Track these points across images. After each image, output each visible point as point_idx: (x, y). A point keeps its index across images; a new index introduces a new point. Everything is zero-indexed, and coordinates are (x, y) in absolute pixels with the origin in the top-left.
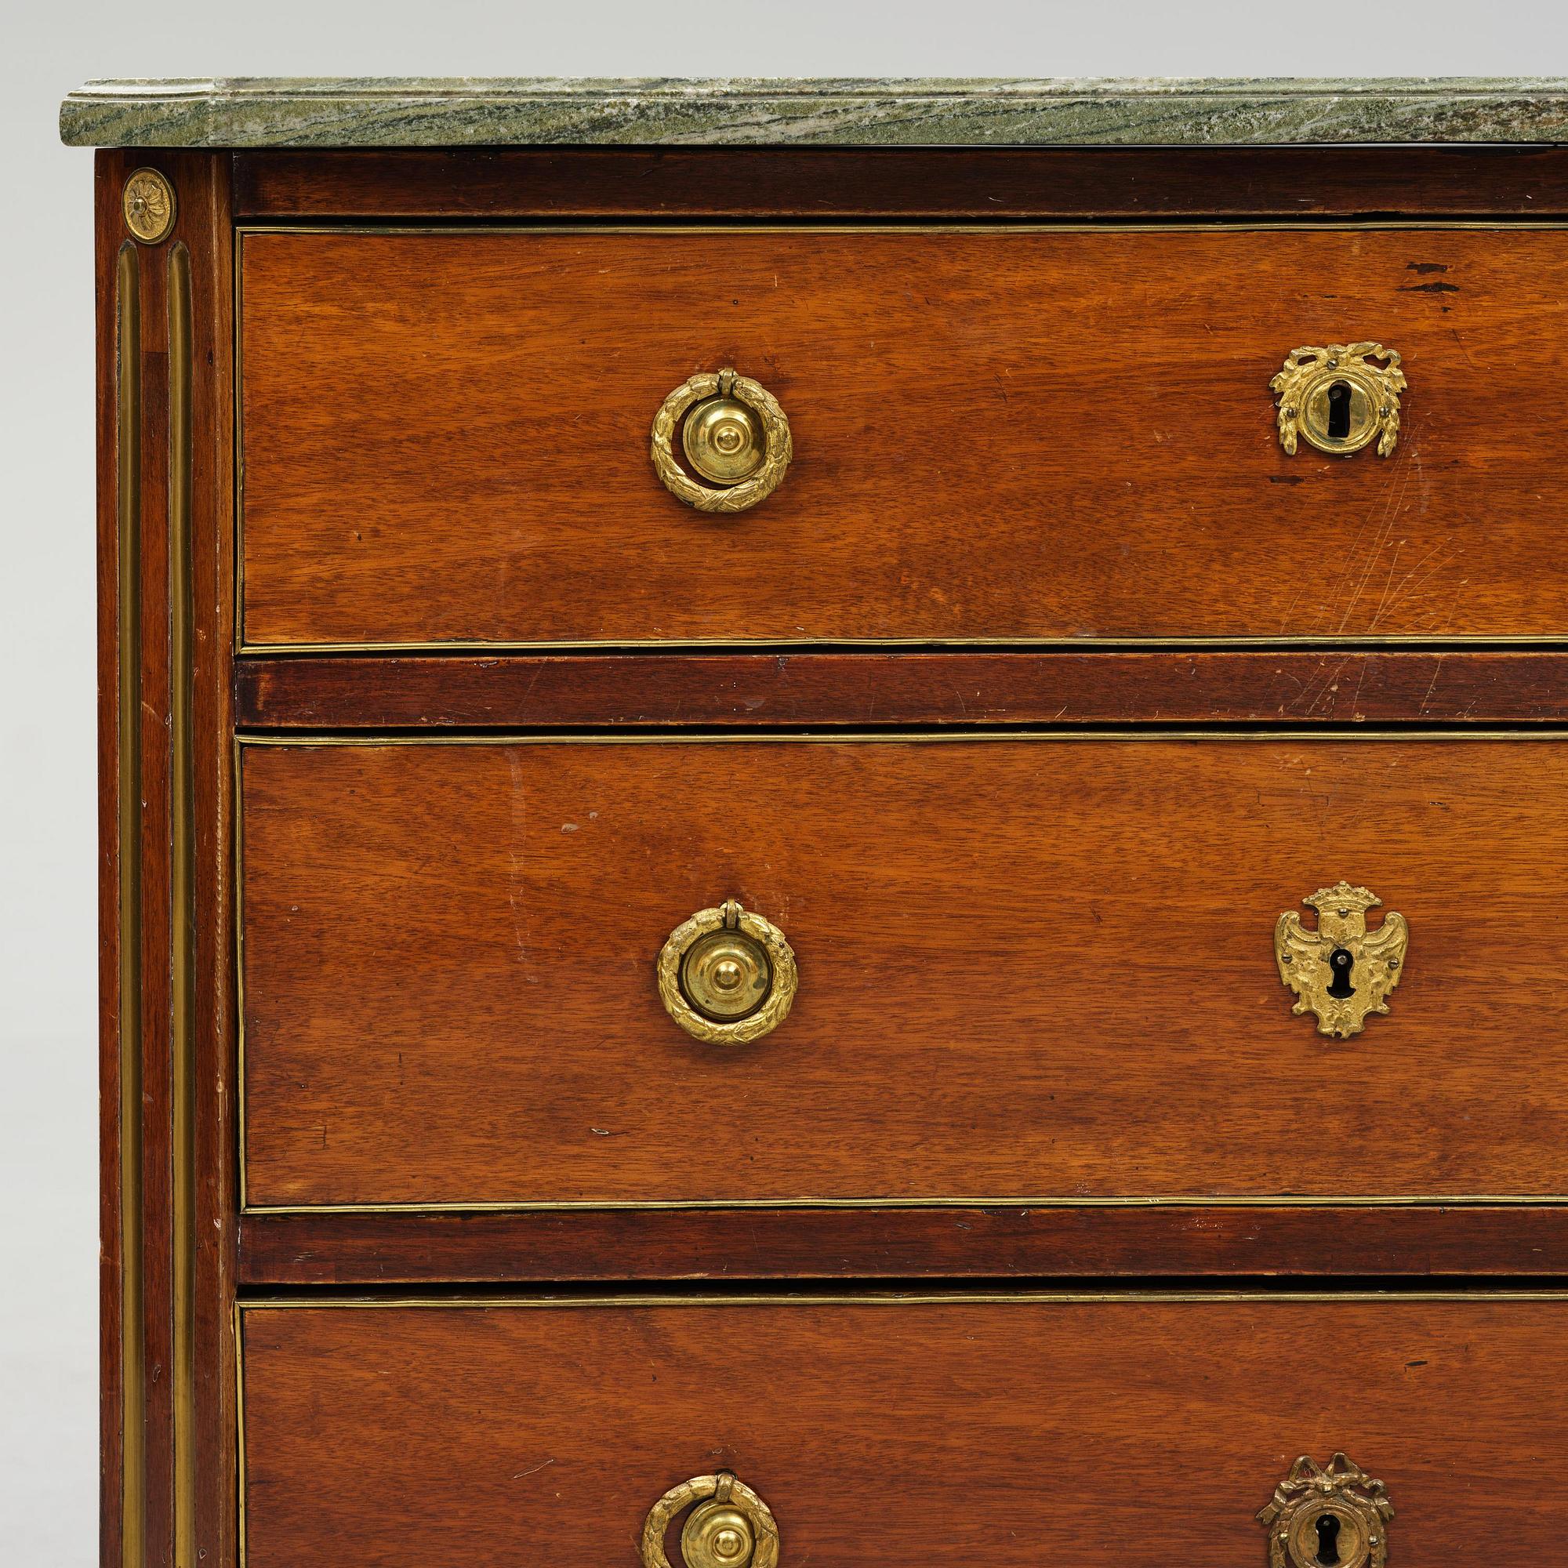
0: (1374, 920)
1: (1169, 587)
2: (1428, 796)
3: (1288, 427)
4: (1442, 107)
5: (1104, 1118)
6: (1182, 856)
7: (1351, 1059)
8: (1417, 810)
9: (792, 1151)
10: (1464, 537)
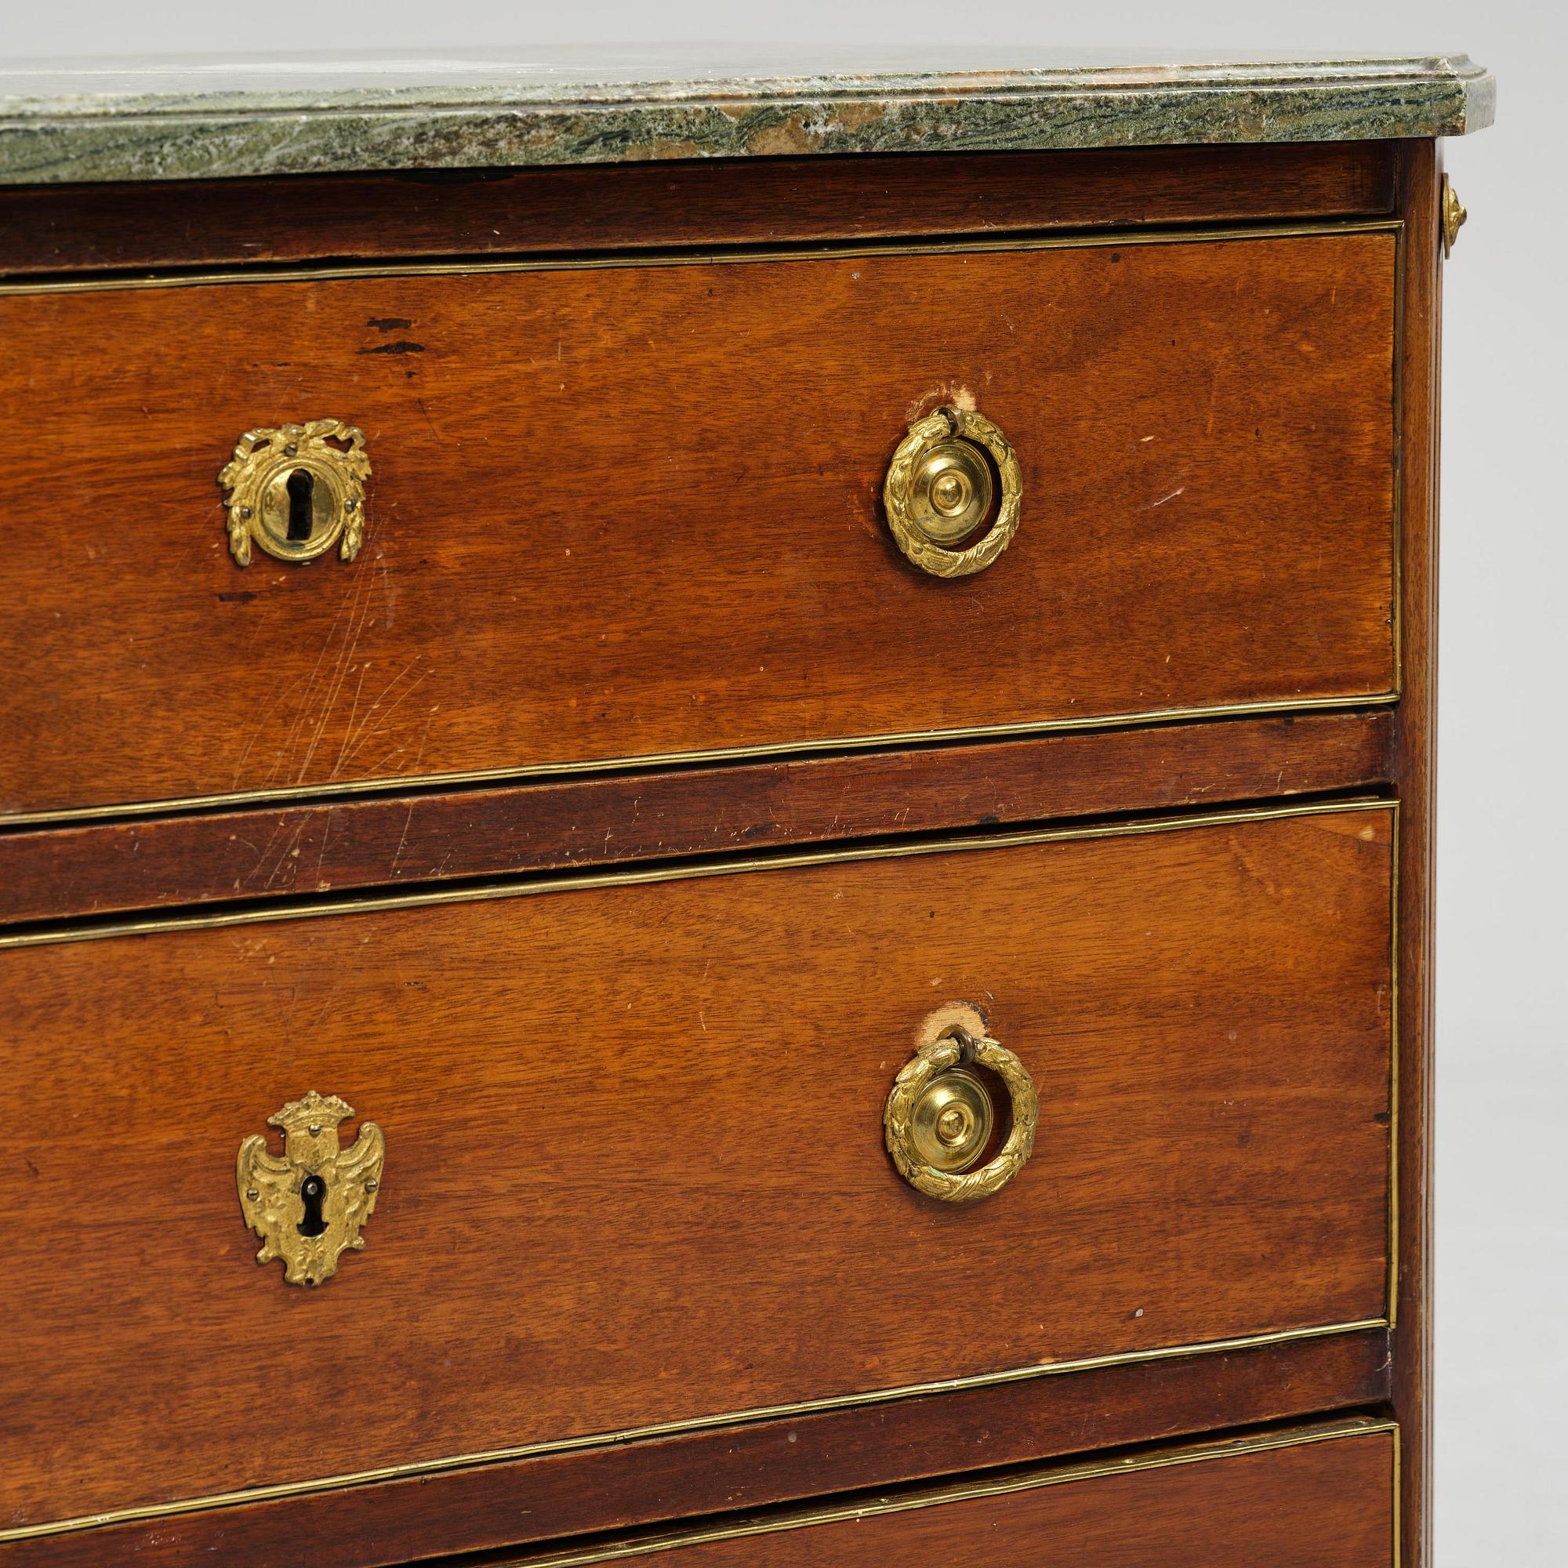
0: (349, 1138)
1: (106, 742)
2: (403, 975)
3: (238, 532)
4: (422, 125)
5: (42, 1424)
6: (128, 1081)
7: (321, 1308)
8: (391, 993)
10: (434, 654)
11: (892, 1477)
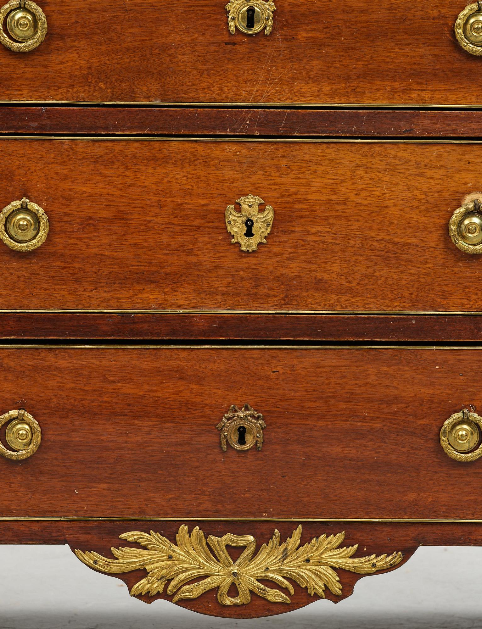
0: (262, 208)
1: (188, 84)
2: (282, 162)
3: (231, 24)
5: (162, 281)
6: (191, 184)
7: (253, 260)
8: (278, 167)
9: (47, 292)
10: (296, 66)
11: (449, 339)
